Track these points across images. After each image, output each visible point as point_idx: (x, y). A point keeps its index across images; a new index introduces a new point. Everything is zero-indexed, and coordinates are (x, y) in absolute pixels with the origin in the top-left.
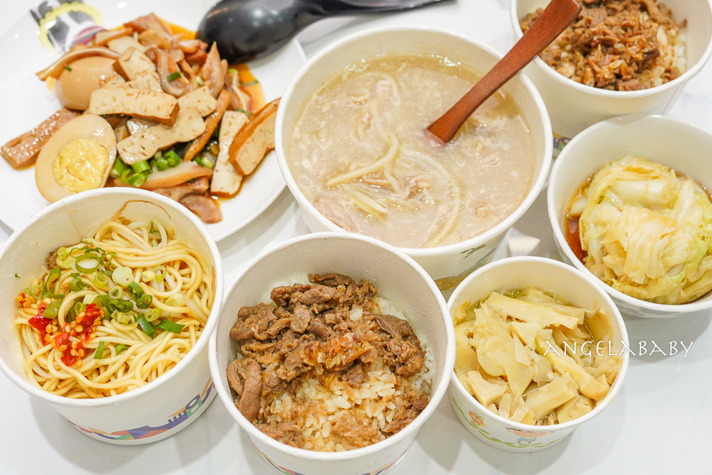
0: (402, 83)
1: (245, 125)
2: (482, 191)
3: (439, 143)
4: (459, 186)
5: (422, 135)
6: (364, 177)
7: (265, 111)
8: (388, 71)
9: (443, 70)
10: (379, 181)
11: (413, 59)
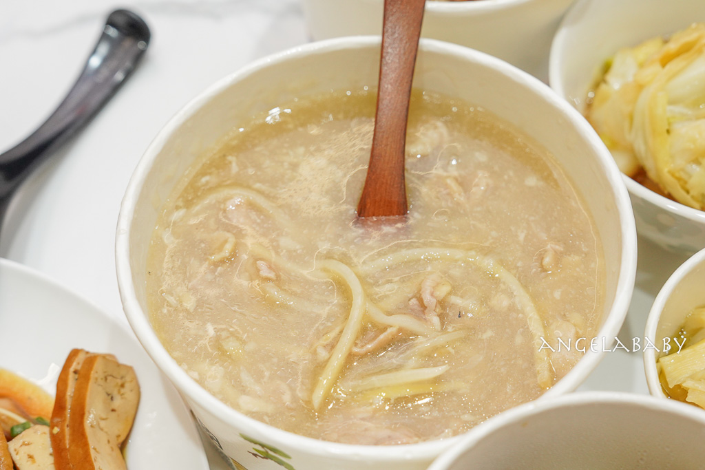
0: (258, 186)
1: (56, 441)
2: (522, 237)
3: (396, 222)
4: (486, 255)
5: (361, 231)
6: (356, 350)
7: (70, 392)
8: (219, 186)
9: (291, 126)
10: (382, 337)
11: (235, 143)
